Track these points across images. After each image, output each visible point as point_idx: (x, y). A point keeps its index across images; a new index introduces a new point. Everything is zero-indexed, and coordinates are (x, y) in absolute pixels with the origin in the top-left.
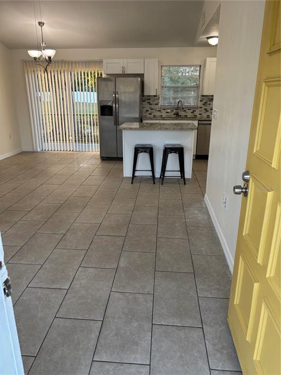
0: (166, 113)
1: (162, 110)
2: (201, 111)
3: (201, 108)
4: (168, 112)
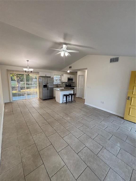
2: (61, 85)
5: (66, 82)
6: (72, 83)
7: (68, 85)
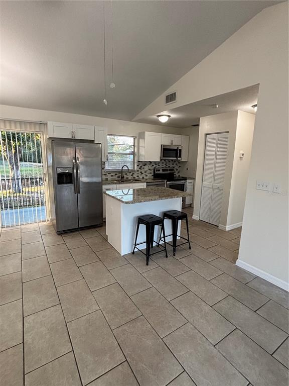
0: (111, 176)
1: (107, 174)
2: (138, 174)
3: (138, 171)
4: (113, 176)
5: (155, 163)
6: (176, 167)
7: (161, 172)
